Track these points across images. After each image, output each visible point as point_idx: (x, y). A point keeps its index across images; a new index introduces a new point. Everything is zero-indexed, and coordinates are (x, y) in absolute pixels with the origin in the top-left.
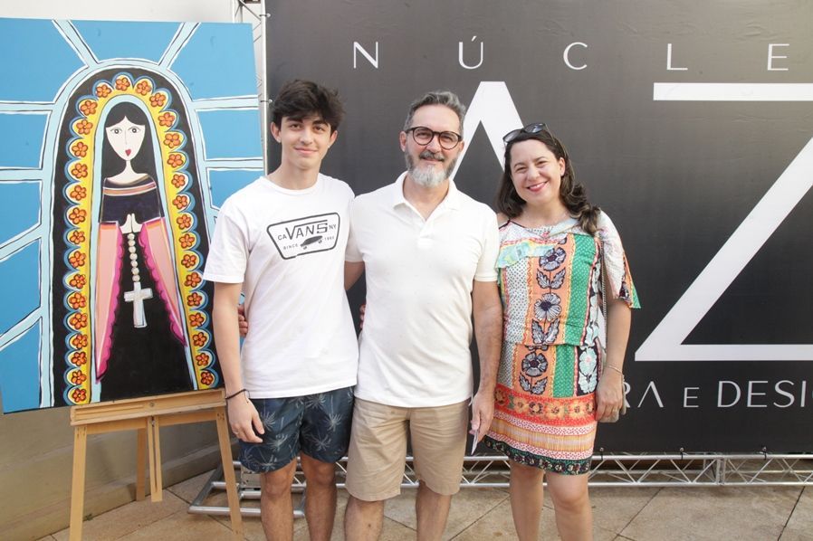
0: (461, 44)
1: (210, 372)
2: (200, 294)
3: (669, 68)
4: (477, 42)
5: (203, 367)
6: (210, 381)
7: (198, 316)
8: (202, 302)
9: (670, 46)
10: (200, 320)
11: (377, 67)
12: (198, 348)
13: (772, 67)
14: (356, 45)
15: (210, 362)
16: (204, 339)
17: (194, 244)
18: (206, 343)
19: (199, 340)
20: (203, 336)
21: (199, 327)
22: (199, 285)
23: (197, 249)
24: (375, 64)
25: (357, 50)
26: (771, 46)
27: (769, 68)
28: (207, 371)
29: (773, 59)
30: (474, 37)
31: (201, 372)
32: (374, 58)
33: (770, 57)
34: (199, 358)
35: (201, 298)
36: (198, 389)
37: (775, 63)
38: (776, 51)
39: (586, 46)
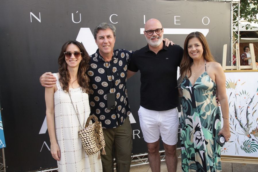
0: (72, 14)
4: (79, 13)
9: (144, 16)
11: (40, 22)
13: (176, 23)
14: (31, 13)
24: (40, 21)
25: (31, 15)
26: (175, 17)
27: (175, 24)
30: (77, 12)
32: (39, 19)
33: (175, 20)
37: (177, 22)
38: (177, 18)
39: (117, 15)
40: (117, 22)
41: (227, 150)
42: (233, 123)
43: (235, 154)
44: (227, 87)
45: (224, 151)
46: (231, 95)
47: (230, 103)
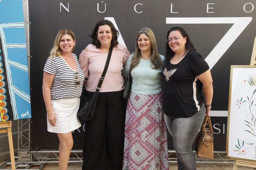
0: (98, 4)
1: (6, 115)
2: (3, 89)
3: (171, 12)
4: (104, 3)
5: (3, 113)
6: (6, 118)
7: (2, 96)
8: (4, 92)
9: (172, 4)
10: (3, 98)
11: (68, 11)
12: (2, 107)
14: (61, 4)
15: (6, 112)
16: (4, 104)
17: (1, 72)
18: (5, 106)
19: (3, 104)
20: (4, 103)
21: (3, 100)
22: (3, 86)
23: (2, 74)
25: (61, 5)
26: (208, 4)
27: (207, 12)
28: (5, 115)
29: (209, 9)
30: (103, 2)
31: (3, 115)
32: (67, 9)
34: (2, 111)
35: (3, 90)
36: (2, 121)
38: (210, 6)
39: (142, 5)
40: (142, 12)
41: (245, 153)
42: (255, 124)
43: (255, 158)
44: (251, 84)
45: (242, 153)
46: (254, 92)
47: (253, 101)
